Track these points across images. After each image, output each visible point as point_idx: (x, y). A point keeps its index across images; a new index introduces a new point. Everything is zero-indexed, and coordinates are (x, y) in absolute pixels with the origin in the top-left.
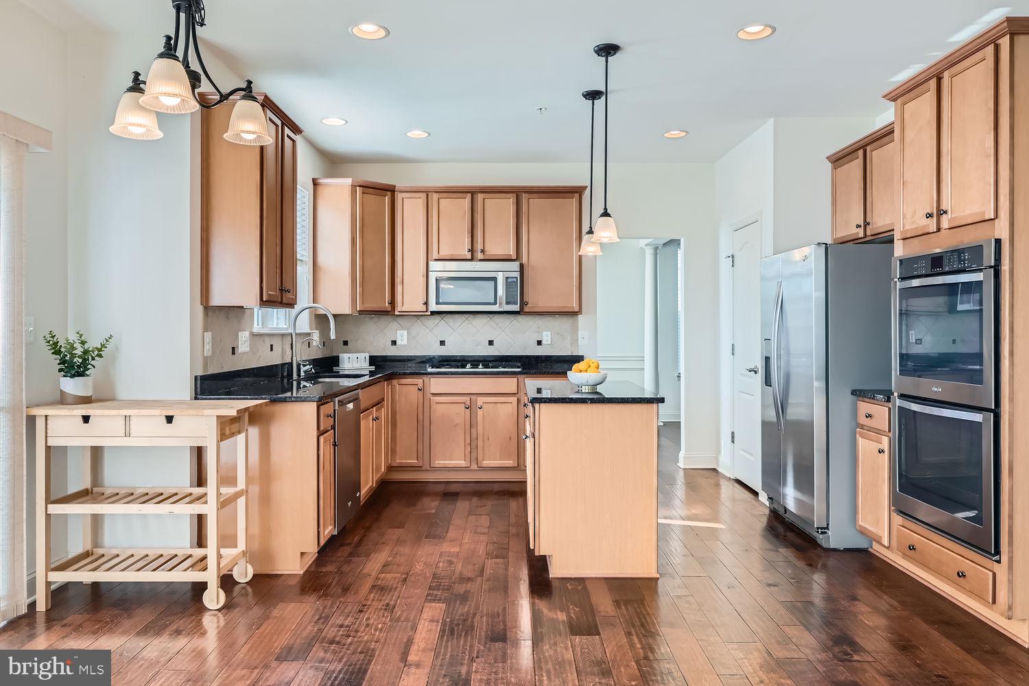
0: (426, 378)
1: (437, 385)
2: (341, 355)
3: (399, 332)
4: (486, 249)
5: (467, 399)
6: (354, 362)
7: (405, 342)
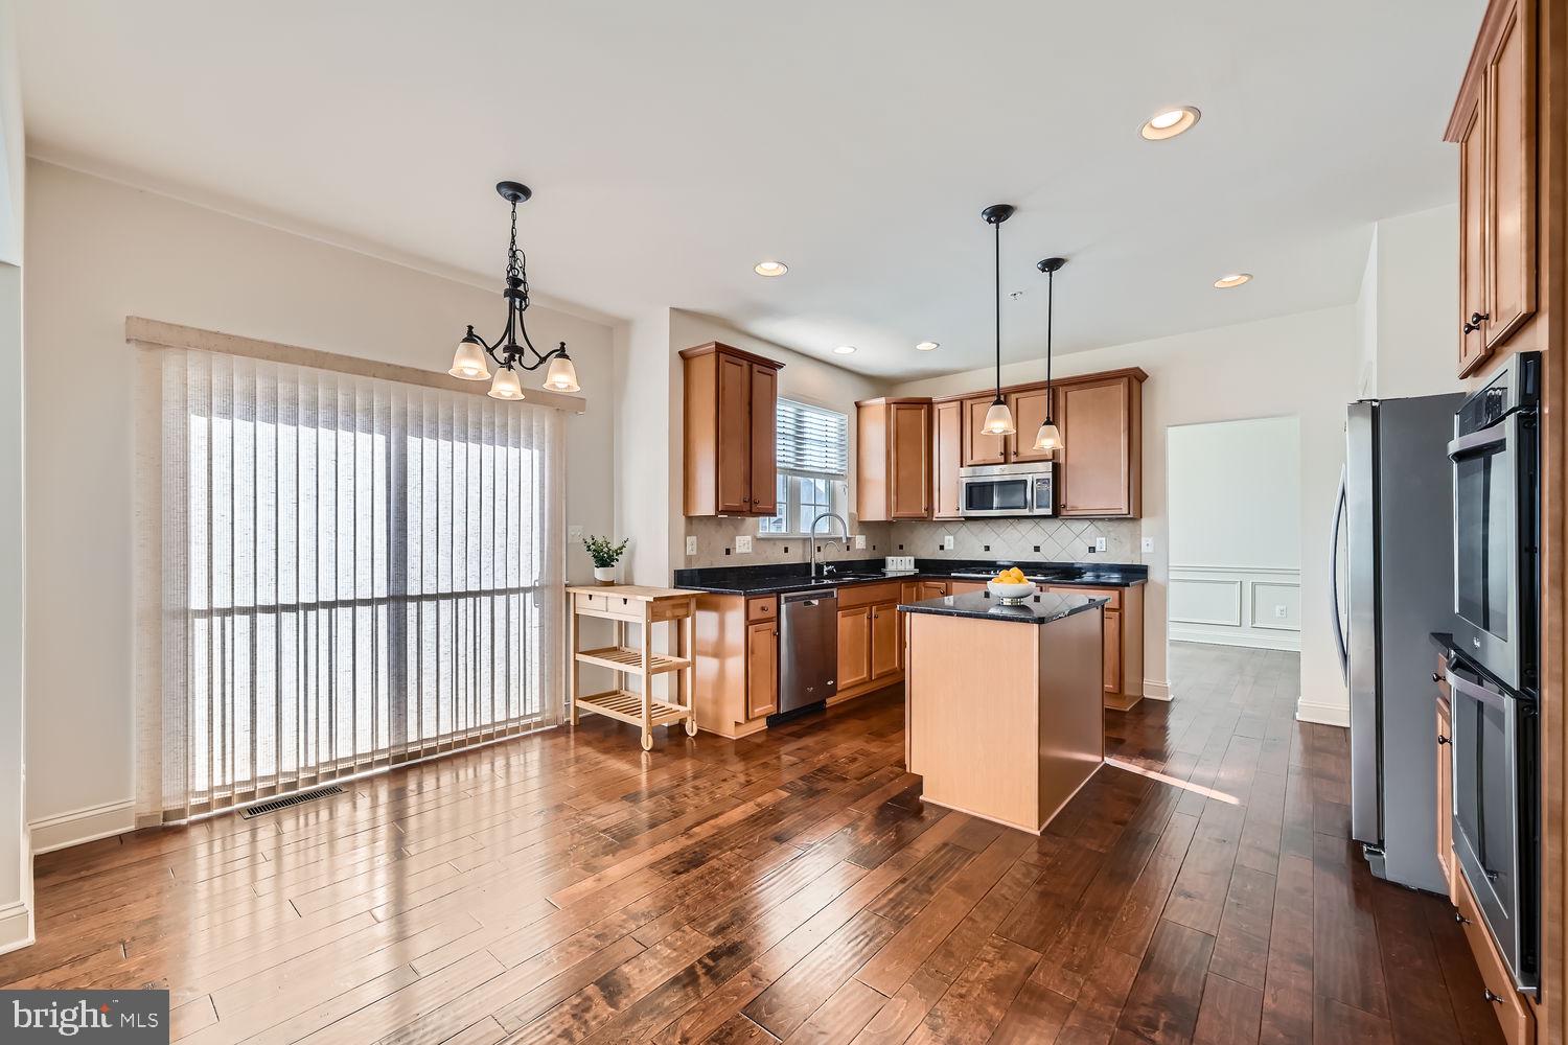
0: (949, 583)
1: (958, 589)
2: (889, 559)
3: (947, 538)
4: (1020, 450)
6: (899, 565)
7: (952, 547)
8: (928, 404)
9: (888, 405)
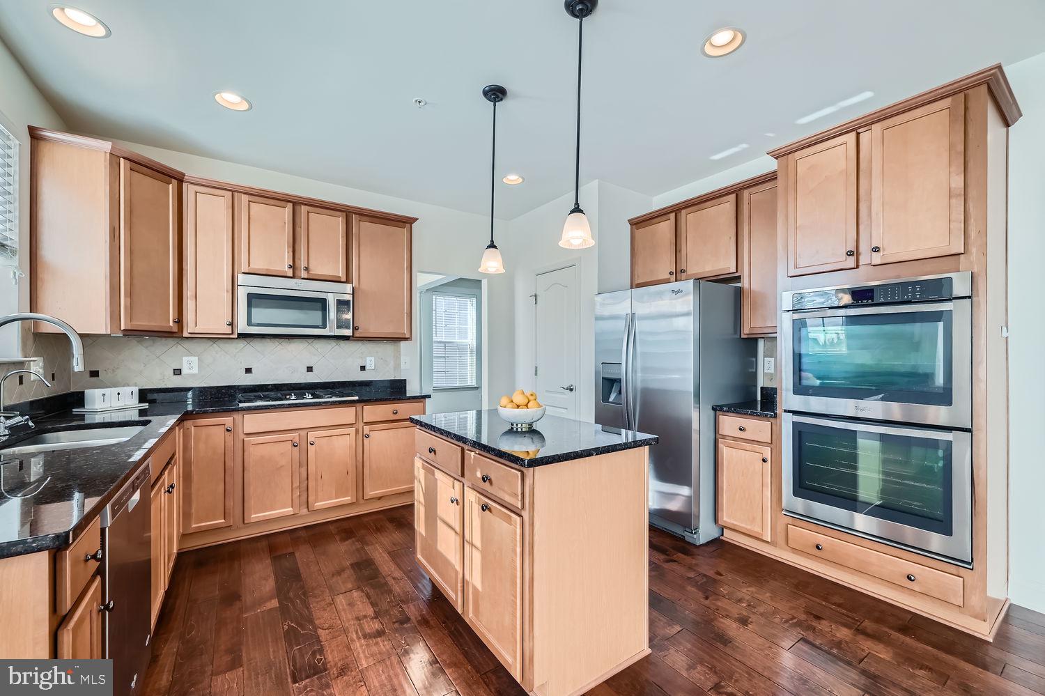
0: (238, 416)
1: (252, 422)
3: (185, 359)
4: (311, 267)
5: (295, 436)
6: (110, 401)
7: (195, 371)
8: (180, 179)
9: (114, 158)
